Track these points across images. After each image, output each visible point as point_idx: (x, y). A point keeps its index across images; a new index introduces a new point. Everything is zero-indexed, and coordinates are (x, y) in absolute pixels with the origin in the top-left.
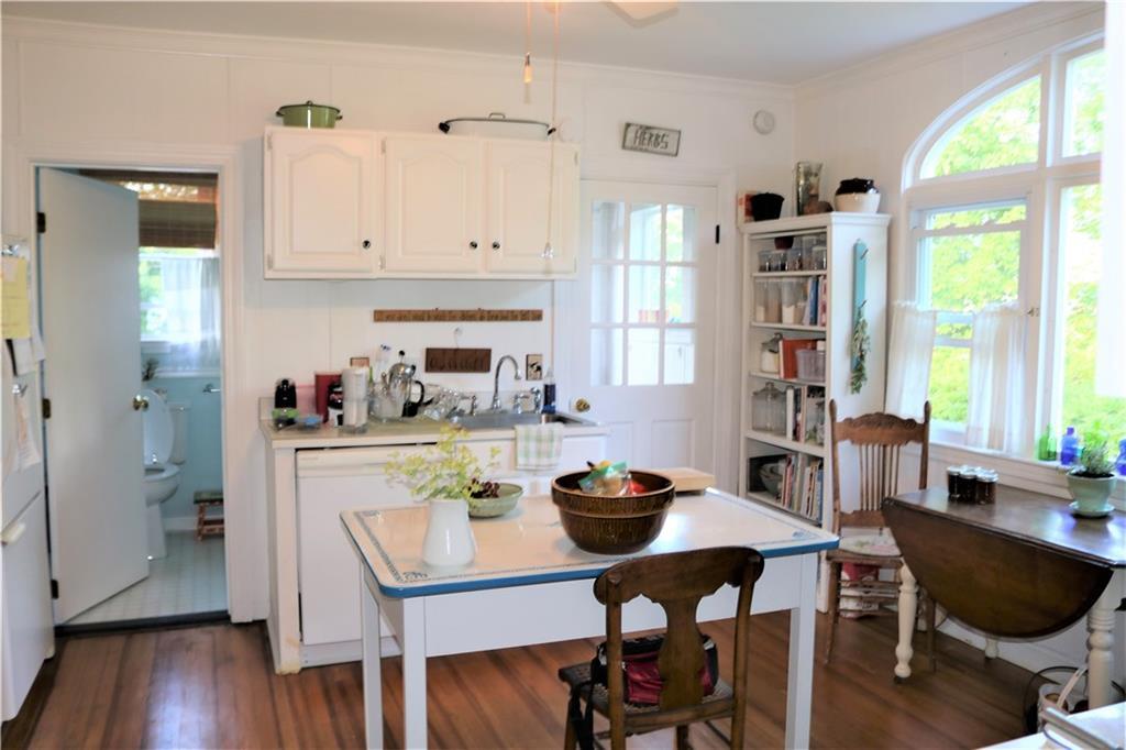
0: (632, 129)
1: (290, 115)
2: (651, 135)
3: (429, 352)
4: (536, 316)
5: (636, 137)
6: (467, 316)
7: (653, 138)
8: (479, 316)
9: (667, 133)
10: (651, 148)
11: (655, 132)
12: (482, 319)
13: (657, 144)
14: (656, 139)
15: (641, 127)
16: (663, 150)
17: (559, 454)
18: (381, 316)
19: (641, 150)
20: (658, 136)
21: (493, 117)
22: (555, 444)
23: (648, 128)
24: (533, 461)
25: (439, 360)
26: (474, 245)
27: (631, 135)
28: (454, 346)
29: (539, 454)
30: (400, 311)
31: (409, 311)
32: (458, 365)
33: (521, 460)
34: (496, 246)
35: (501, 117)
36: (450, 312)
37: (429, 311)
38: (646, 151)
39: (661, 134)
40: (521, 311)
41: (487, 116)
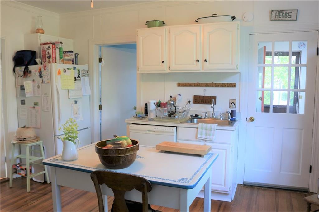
0: (274, 12)
1: (150, 24)
2: (283, 13)
3: (195, 97)
4: (234, 85)
5: (276, 15)
6: (208, 85)
7: (284, 15)
8: (212, 85)
9: (290, 11)
10: (283, 19)
11: (284, 12)
12: (213, 86)
13: (286, 17)
14: (286, 14)
15: (278, 11)
16: (290, 19)
17: (213, 135)
18: (180, 85)
19: (279, 20)
20: (286, 13)
21: (213, 16)
22: (212, 131)
23: (281, 11)
24: (204, 136)
25: (198, 100)
26: (198, 61)
27: (274, 14)
28: (203, 95)
29: (206, 134)
30: (185, 83)
31: (188, 83)
32: (204, 102)
33: (199, 136)
34: (205, 61)
35: (216, 15)
36: (202, 84)
37: (195, 83)
38: (282, 20)
39: (288, 12)
40: (228, 84)
41: (211, 16)
